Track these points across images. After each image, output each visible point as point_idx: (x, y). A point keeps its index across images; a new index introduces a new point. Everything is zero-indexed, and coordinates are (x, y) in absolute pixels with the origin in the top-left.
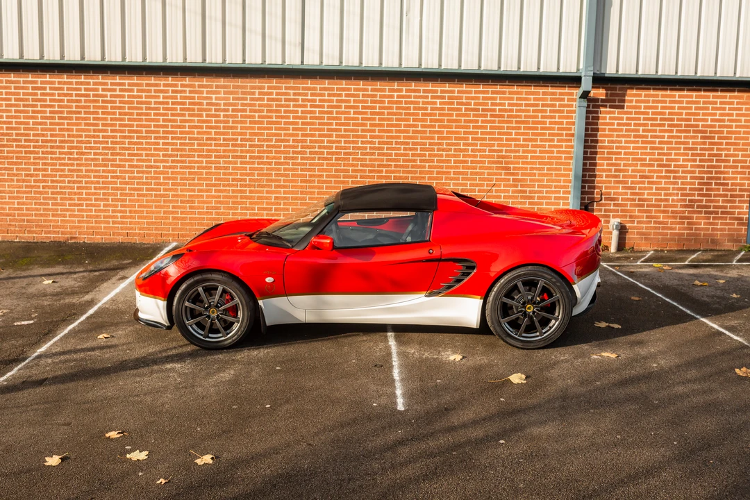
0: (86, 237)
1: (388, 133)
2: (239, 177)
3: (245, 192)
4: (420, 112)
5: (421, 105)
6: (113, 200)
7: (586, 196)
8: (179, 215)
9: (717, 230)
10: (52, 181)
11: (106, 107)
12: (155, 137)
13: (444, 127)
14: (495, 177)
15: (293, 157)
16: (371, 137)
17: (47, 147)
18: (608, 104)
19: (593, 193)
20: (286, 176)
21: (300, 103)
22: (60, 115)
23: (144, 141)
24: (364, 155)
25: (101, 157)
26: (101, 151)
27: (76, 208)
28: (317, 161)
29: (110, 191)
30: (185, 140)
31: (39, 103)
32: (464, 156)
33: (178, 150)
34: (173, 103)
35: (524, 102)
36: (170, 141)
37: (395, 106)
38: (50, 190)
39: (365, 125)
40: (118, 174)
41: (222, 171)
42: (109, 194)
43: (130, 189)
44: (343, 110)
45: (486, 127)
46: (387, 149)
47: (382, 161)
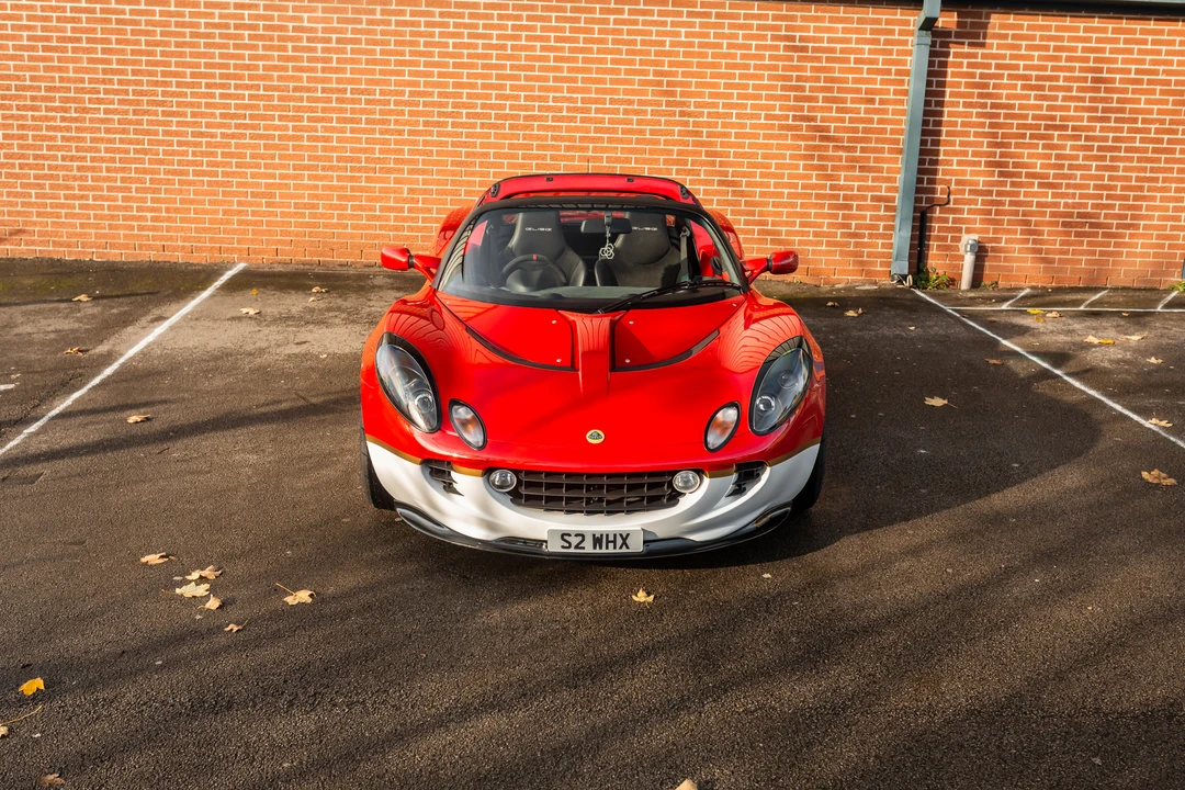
0: (93, 250)
1: (599, 83)
2: (348, 154)
3: (358, 179)
4: (653, 48)
5: (654, 38)
6: (137, 190)
7: (924, 196)
8: (250, 218)
9: (1135, 255)
10: (36, 157)
11: (123, 32)
12: (207, 84)
13: (692, 75)
14: (774, 161)
15: (439, 122)
16: (570, 90)
17: (25, 98)
18: (967, 41)
19: (933, 191)
20: (427, 154)
21: (451, 30)
22: (46, 44)
23: (189, 91)
24: (558, 121)
25: (116, 117)
26: (116, 106)
27: (77, 202)
28: (478, 130)
29: (133, 175)
30: (258, 90)
31: (9, 23)
32: (725, 125)
33: (246, 107)
34: (237, 27)
35: (826, 35)
36: (232, 91)
37: (610, 37)
38: (32, 172)
39: (560, 69)
40: (146, 146)
41: (320, 144)
42: (131, 180)
43: (167, 172)
44: (523, 43)
45: (761, 77)
46: (597, 111)
47: (587, 130)
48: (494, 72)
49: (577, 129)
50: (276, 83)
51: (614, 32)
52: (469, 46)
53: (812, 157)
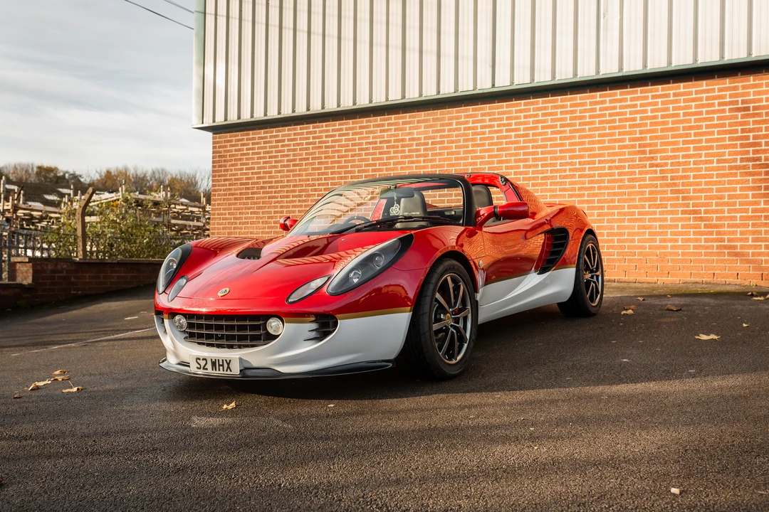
1: (590, 151)
4: (628, 123)
5: (628, 116)
11: (328, 152)
13: (657, 138)
14: (727, 194)
16: (571, 157)
17: (284, 192)
21: (496, 128)
32: (684, 170)
34: (380, 142)
35: (764, 97)
37: (597, 120)
39: (564, 145)
44: (540, 131)
45: (712, 133)
46: (590, 169)
47: (583, 183)
48: (522, 151)
52: (506, 137)
53: (760, 188)
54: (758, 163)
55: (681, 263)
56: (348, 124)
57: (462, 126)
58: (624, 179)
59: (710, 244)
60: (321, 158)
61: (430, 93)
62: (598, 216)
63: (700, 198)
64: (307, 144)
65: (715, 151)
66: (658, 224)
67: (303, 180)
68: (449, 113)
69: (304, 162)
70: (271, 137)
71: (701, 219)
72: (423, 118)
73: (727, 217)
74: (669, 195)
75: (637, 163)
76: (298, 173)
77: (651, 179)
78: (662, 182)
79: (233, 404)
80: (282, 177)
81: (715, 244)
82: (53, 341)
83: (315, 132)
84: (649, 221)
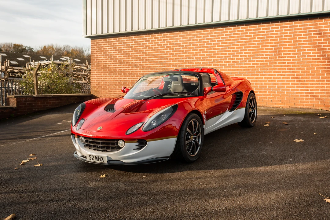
1: (253, 50)
5: (270, 36)
22: (126, 53)
23: (153, 61)
24: (242, 62)
25: (139, 68)
26: (139, 66)
30: (168, 60)
32: (293, 60)
34: (163, 45)
35: (328, 28)
36: (162, 60)
39: (242, 48)
44: (232, 41)
45: (305, 44)
46: (253, 58)
47: (250, 64)
48: (224, 50)
49: (247, 64)
50: (171, 58)
51: (258, 35)
52: (217, 44)
53: (325, 68)
54: (324, 57)
55: (290, 99)
56: (149, 36)
57: (199, 39)
58: (267, 63)
59: (303, 91)
60: (138, 51)
61: (185, 24)
62: (256, 78)
63: (299, 72)
64: (132, 45)
65: (307, 52)
66: (281, 82)
67: (130, 61)
68: (193, 32)
69: (130, 53)
70: (116, 41)
71: (300, 81)
72: (182, 35)
73: (311, 80)
74: (286, 70)
75: (273, 56)
76: (128, 57)
77: (279, 63)
78: (283, 65)
79: (105, 175)
80: (121, 59)
81: (305, 92)
82: (28, 136)
83: (135, 40)
84: (277, 81)
